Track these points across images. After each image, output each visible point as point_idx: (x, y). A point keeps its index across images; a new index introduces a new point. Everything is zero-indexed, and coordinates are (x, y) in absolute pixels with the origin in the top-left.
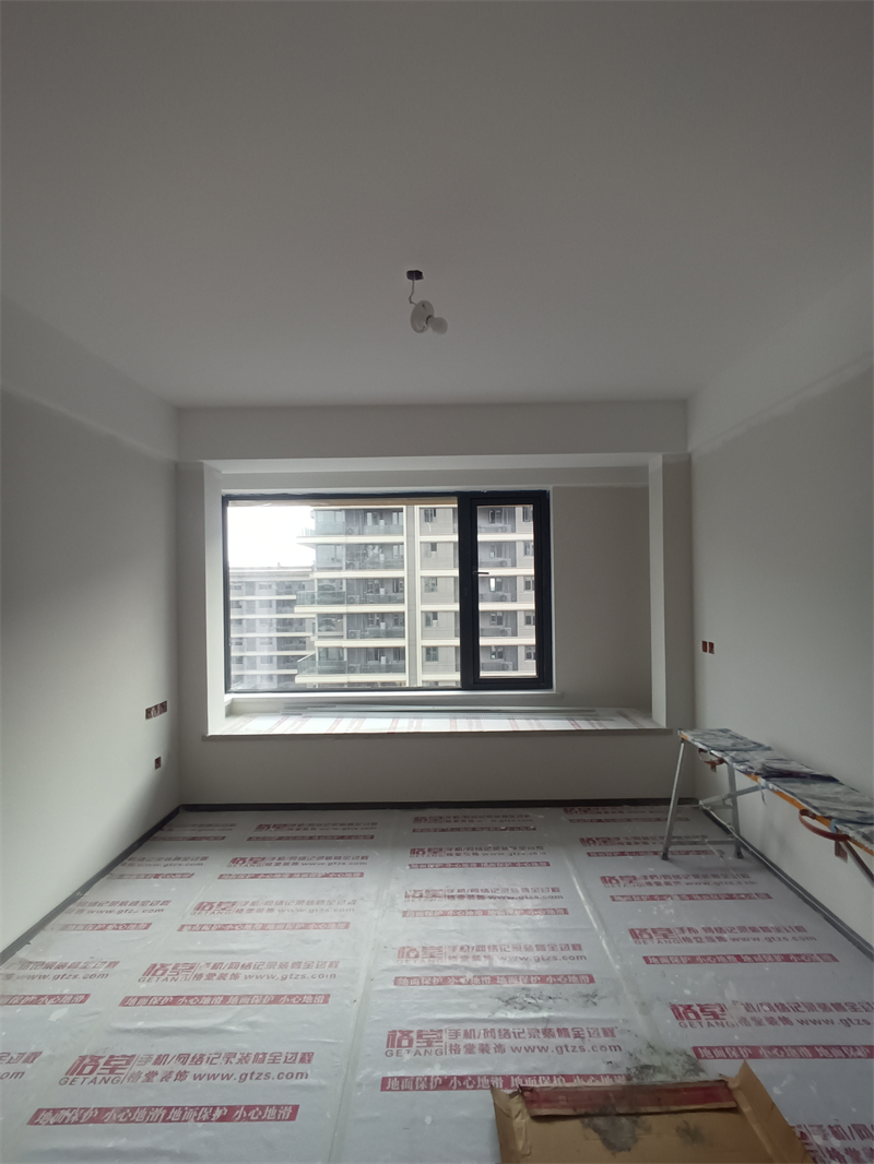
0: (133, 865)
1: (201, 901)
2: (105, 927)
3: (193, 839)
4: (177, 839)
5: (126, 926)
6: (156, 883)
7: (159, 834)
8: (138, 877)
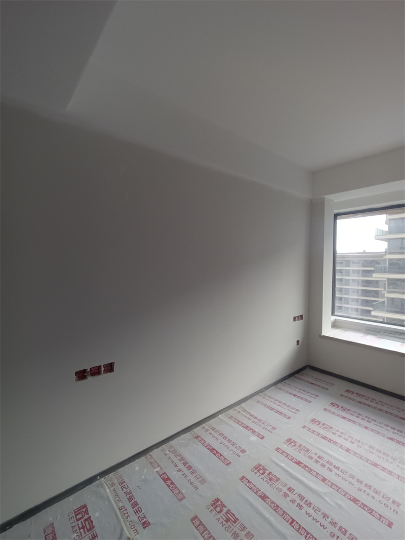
0: (285, 386)
1: (314, 418)
2: (272, 409)
3: (312, 384)
4: (305, 381)
5: (281, 413)
6: (294, 399)
7: (297, 375)
8: (287, 392)
